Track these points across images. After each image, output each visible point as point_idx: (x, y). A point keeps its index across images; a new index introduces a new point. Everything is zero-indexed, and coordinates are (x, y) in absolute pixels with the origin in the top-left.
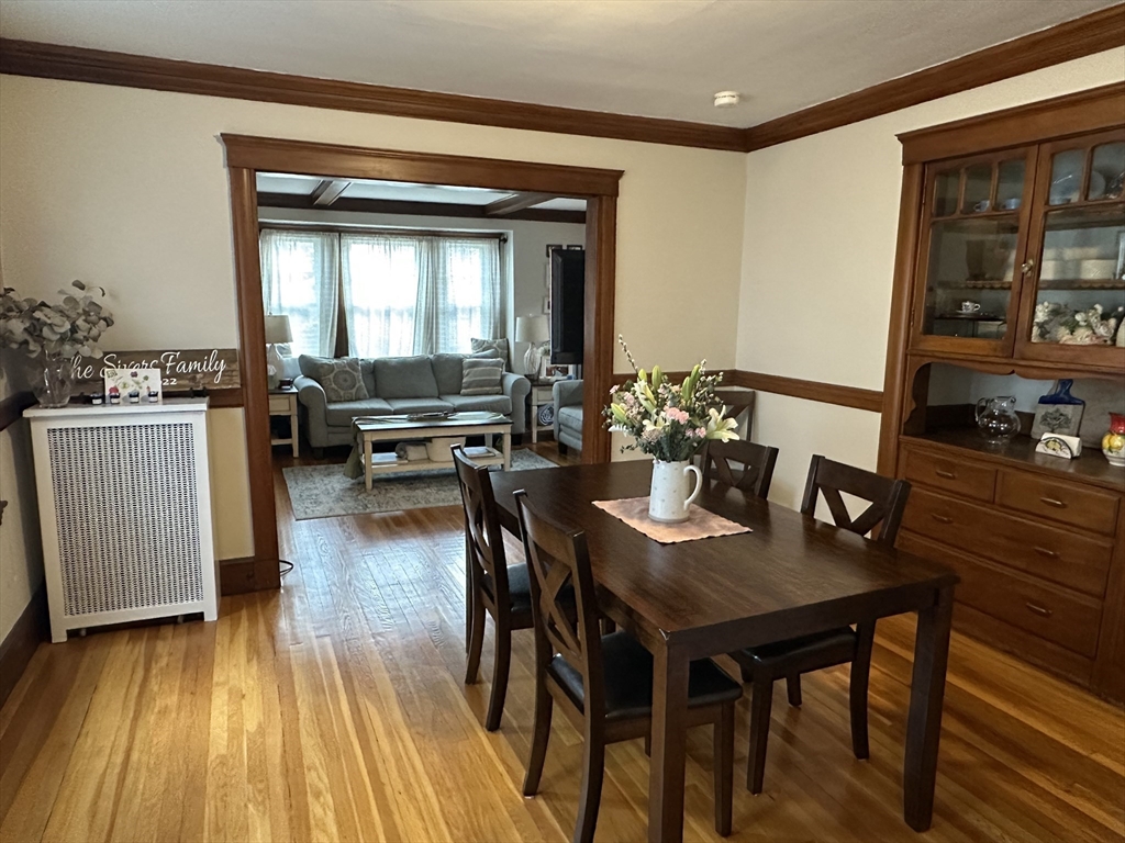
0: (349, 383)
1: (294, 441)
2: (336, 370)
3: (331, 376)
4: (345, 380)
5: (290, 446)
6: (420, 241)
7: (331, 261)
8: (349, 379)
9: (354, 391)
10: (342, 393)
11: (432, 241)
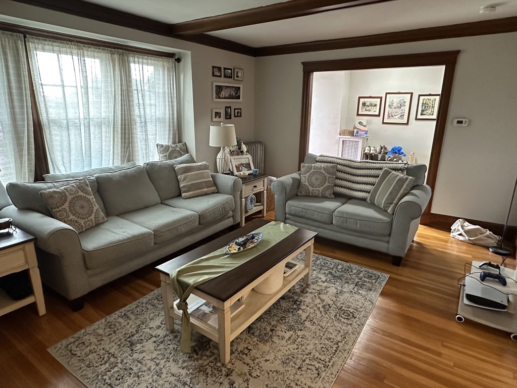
0: (86, 211)
1: (38, 297)
2: (69, 198)
3: (66, 206)
4: (82, 207)
5: (33, 307)
6: (112, 53)
7: (19, 75)
8: (85, 204)
9: (93, 217)
10: (82, 222)
11: (123, 54)
